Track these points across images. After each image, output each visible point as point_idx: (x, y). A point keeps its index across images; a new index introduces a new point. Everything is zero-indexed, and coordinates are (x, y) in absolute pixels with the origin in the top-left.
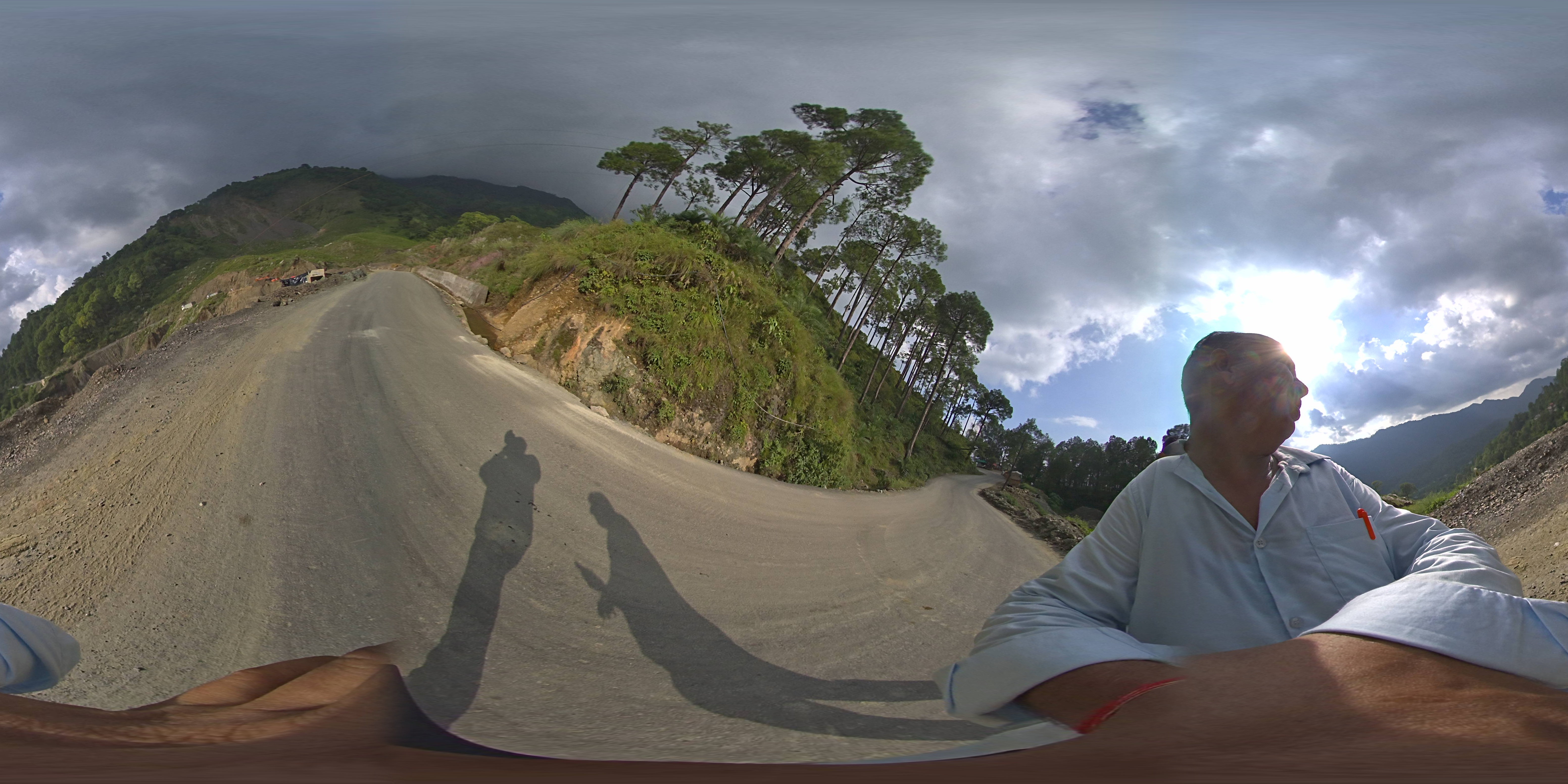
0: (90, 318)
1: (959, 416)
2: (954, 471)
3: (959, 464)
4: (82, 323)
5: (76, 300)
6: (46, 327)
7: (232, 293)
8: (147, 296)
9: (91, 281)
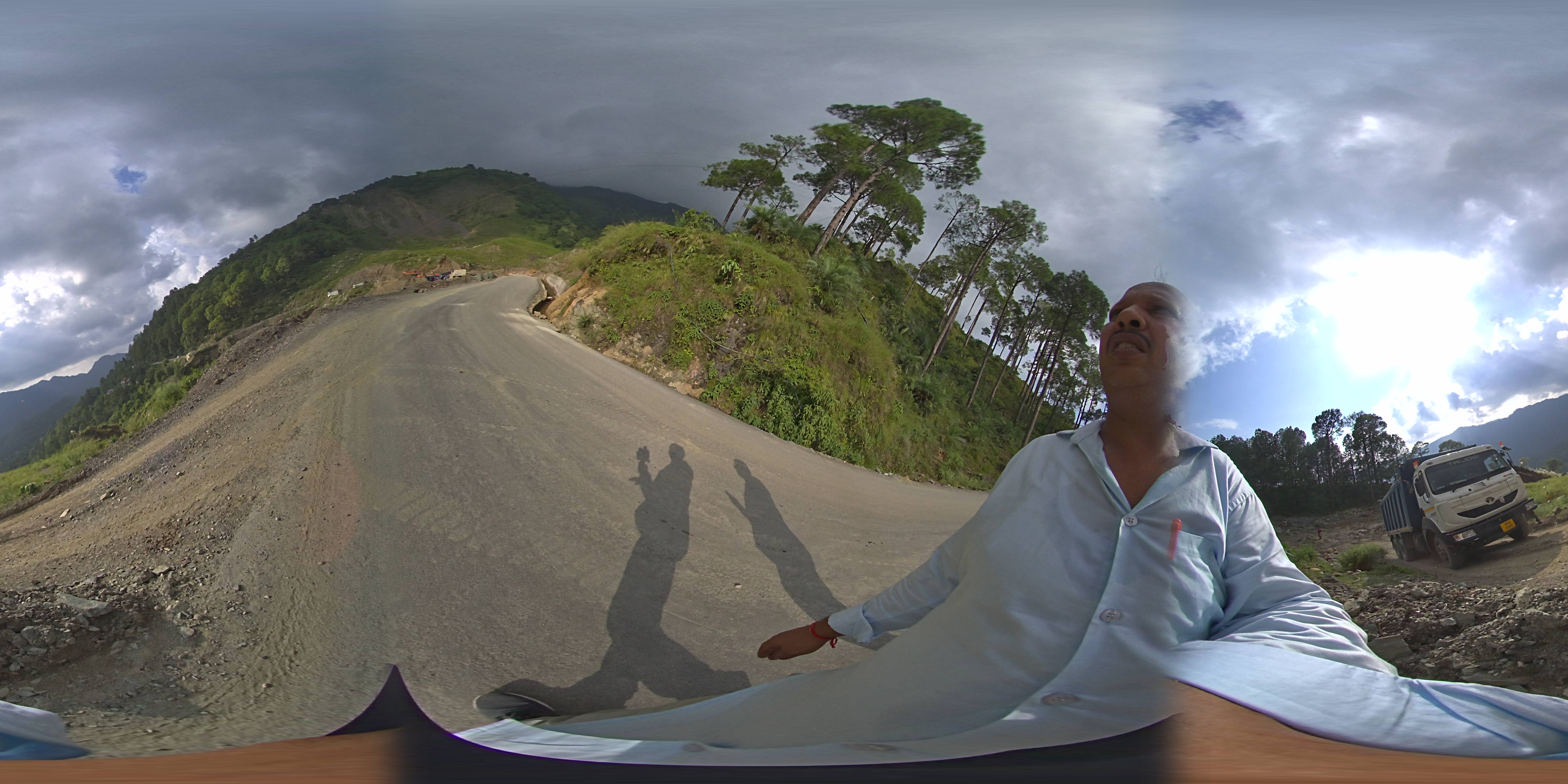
0: (236, 298)
4: (229, 302)
5: (223, 279)
6: (191, 305)
7: (378, 284)
8: (294, 280)
9: (237, 262)
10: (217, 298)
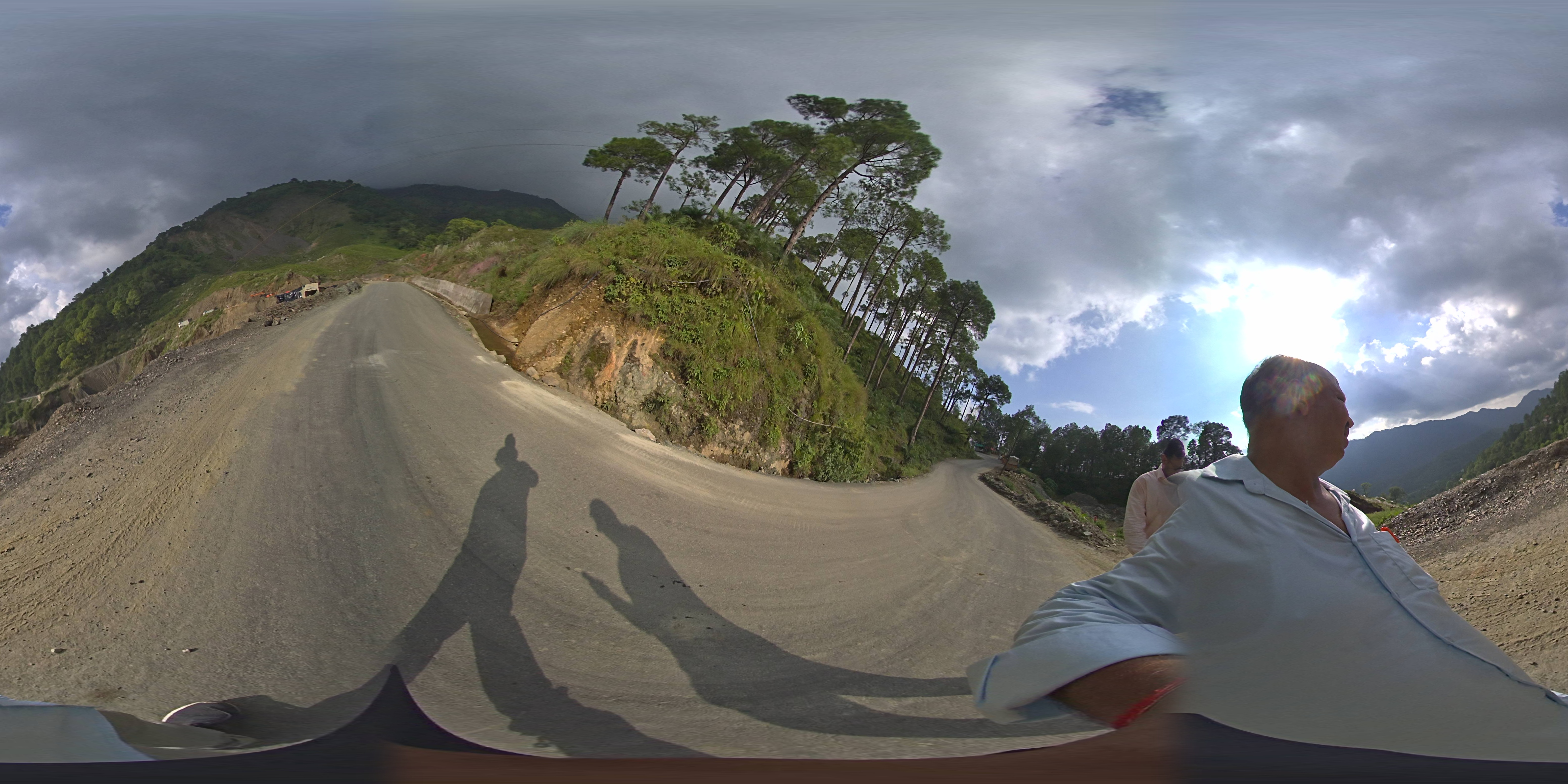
0: (88, 334)
1: (959, 401)
2: (954, 456)
3: (958, 448)
4: (80, 340)
5: (75, 315)
6: (45, 343)
7: (228, 310)
8: (145, 312)
9: (90, 297)
10: (69, 334)
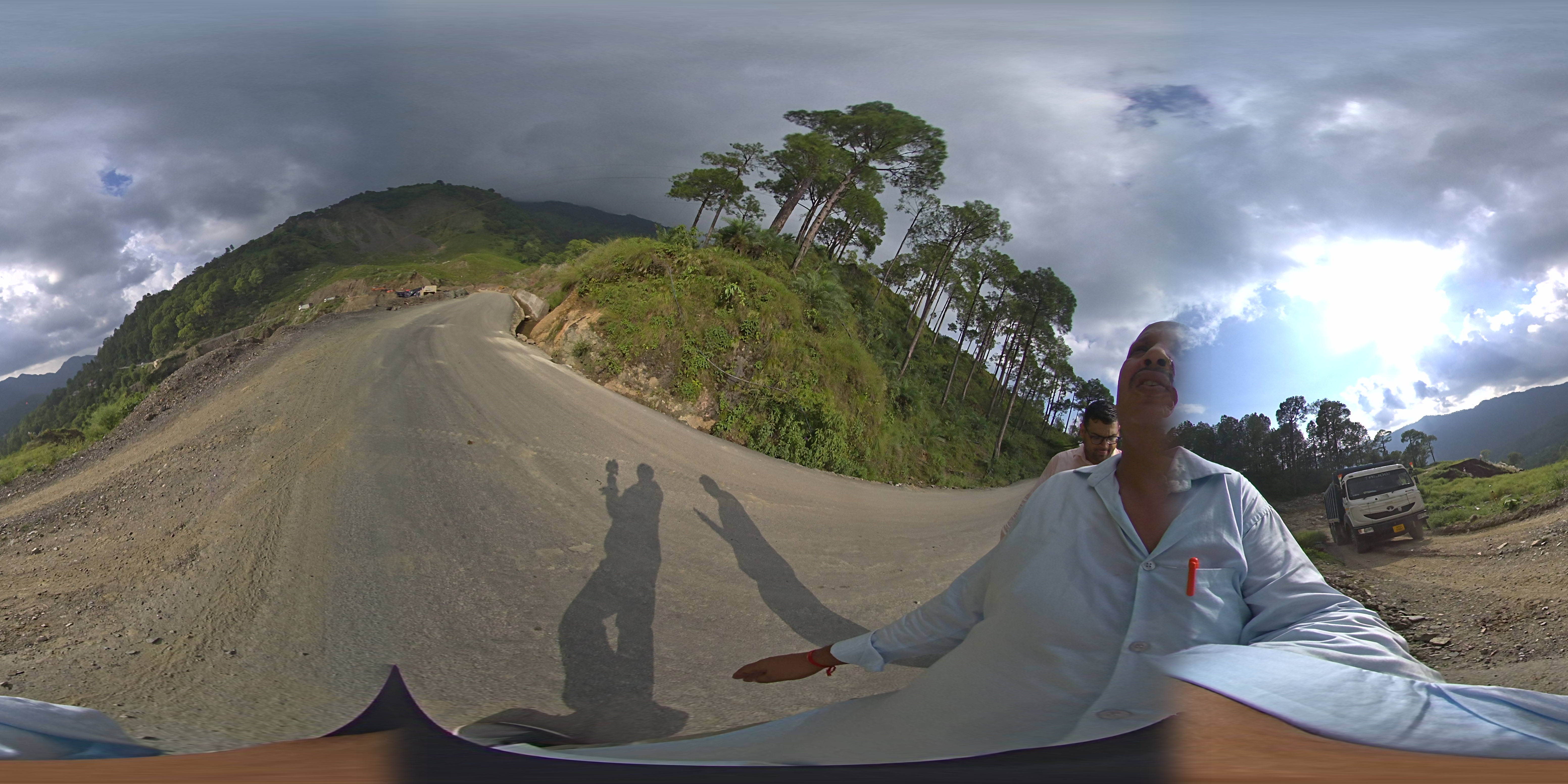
0: (208, 307)
4: (200, 311)
5: (196, 288)
6: (163, 312)
7: (349, 299)
8: (266, 292)
9: (212, 271)
10: (188, 306)
